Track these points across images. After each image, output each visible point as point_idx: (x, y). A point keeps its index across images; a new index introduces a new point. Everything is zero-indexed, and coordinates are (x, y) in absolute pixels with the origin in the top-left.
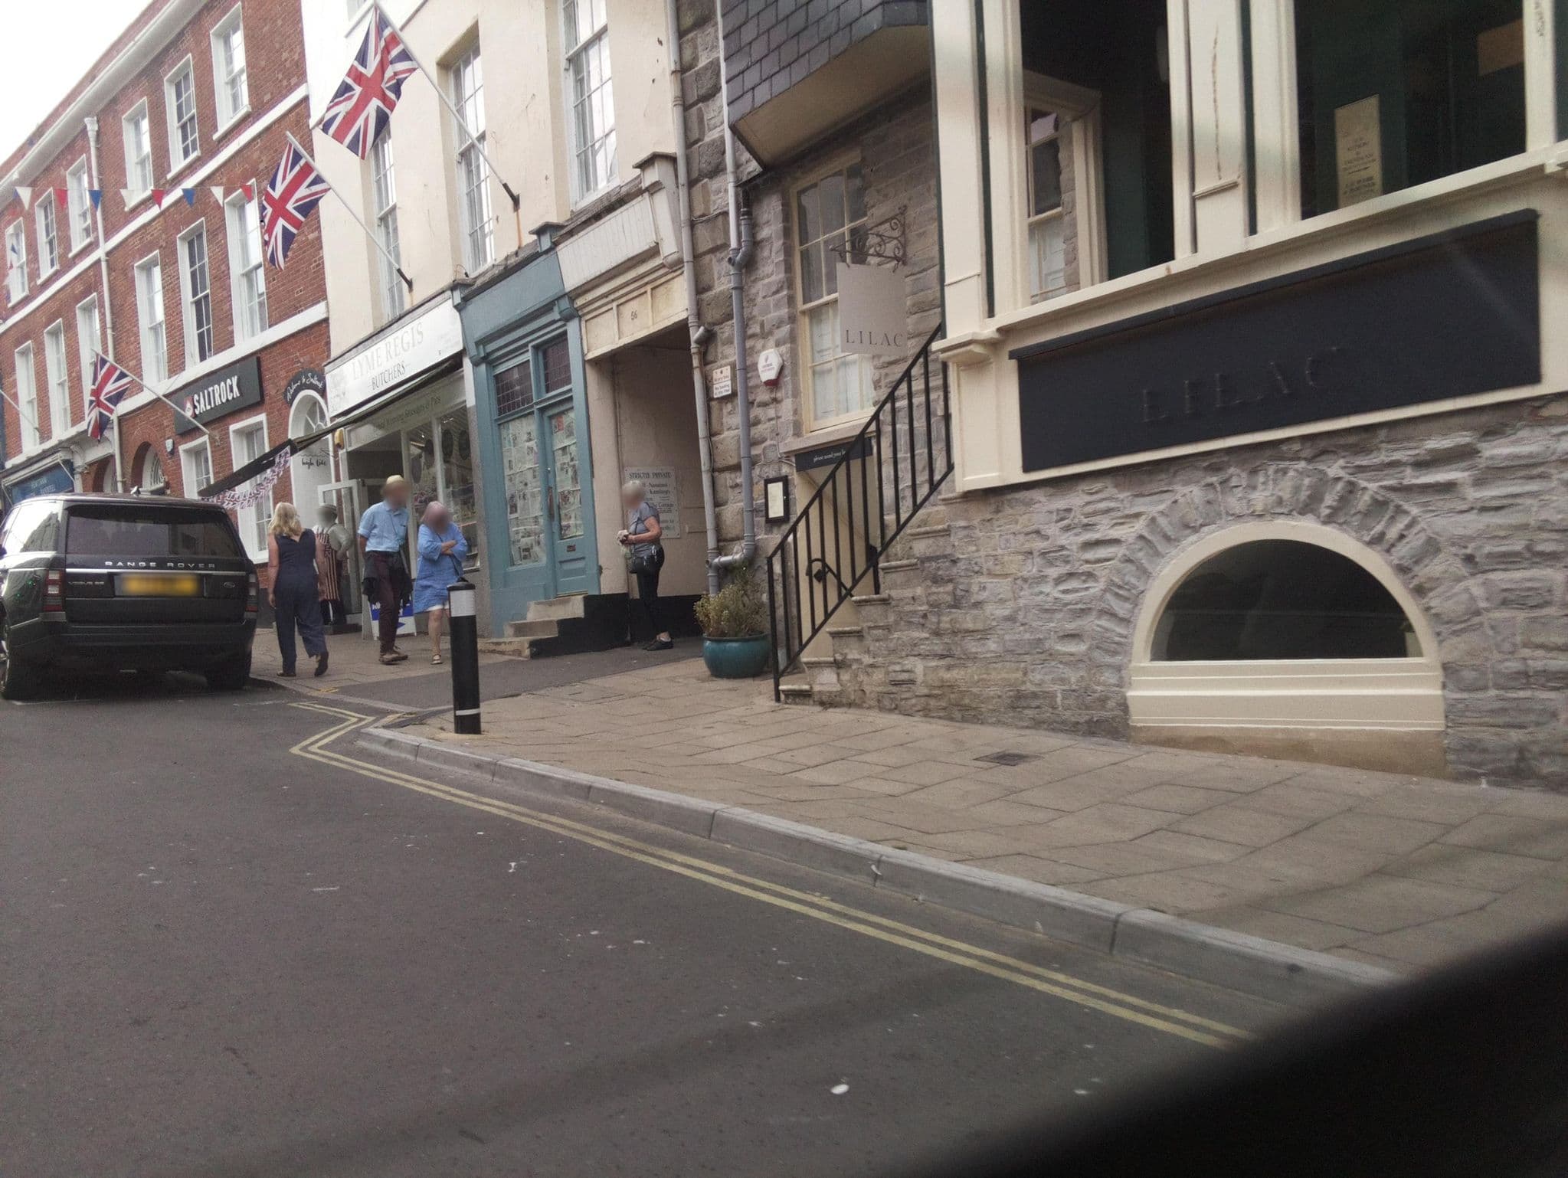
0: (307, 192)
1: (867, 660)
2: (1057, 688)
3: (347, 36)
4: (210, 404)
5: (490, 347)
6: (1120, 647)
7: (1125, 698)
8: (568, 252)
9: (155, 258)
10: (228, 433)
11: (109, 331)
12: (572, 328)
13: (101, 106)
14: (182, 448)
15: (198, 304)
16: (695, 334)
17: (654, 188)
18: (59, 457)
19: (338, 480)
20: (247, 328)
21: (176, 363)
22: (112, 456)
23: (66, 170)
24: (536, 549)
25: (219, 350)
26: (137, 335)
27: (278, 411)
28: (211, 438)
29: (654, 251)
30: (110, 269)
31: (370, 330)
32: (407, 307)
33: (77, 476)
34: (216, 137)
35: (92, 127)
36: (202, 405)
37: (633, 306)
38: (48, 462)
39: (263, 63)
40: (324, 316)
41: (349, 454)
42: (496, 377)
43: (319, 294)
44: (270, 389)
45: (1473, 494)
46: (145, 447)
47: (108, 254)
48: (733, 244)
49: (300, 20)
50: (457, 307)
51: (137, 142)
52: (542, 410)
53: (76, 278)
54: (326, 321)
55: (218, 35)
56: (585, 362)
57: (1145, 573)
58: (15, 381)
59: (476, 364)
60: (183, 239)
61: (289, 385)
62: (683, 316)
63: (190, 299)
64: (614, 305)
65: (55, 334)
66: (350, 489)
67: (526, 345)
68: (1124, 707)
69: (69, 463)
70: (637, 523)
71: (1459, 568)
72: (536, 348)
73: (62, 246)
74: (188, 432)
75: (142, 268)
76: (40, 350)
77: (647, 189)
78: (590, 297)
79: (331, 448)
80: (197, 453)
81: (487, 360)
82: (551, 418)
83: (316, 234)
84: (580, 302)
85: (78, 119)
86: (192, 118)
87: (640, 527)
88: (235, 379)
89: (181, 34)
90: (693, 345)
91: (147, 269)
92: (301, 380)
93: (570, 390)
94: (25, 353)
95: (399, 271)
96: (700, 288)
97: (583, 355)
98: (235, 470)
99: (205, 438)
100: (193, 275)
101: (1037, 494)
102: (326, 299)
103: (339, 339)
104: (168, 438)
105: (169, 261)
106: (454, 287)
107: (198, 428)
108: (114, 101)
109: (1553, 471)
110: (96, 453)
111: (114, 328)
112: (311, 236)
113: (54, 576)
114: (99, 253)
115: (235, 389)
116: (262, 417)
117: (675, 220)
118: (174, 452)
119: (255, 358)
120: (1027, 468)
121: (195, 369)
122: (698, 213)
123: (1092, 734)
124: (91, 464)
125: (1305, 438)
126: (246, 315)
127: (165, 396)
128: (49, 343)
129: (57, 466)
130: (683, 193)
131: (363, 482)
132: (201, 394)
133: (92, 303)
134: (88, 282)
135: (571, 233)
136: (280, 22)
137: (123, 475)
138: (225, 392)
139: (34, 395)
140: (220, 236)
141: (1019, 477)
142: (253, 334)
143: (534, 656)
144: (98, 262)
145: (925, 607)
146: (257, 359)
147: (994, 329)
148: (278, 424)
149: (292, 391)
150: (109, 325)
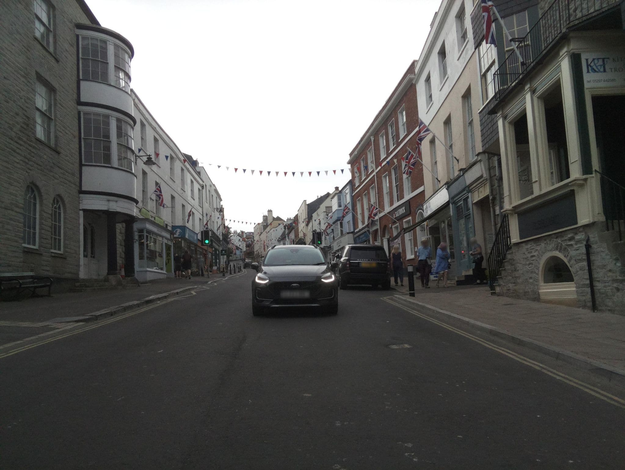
0: (414, 160)
1: (503, 284)
2: (529, 290)
3: (427, 113)
4: (399, 214)
5: (455, 199)
6: (537, 280)
7: (539, 292)
8: (466, 175)
9: (387, 174)
10: (403, 222)
11: (377, 194)
12: (470, 195)
13: (375, 133)
14: (393, 226)
15: (397, 186)
16: (491, 198)
17: (480, 161)
18: (366, 229)
19: (427, 235)
20: (407, 193)
21: (392, 204)
22: (378, 229)
23: (367, 151)
24: (466, 255)
25: (401, 199)
26: (383, 195)
27: (414, 215)
28: (399, 224)
29: (481, 177)
30: (377, 177)
31: (432, 193)
32: (439, 187)
33: (370, 234)
34: (399, 141)
35: (372, 139)
36: (397, 215)
37: (481, 189)
38: (363, 231)
39: (409, 120)
40: (424, 189)
41: (429, 228)
42: (457, 207)
43: (422, 184)
44: (412, 210)
45: (575, 246)
46: (385, 227)
47: (376, 173)
48: (497, 175)
49: (417, 108)
50: (446, 189)
51: (382, 143)
52: (466, 217)
53: (369, 180)
54: (424, 191)
55: (400, 112)
56: (473, 204)
57: (539, 263)
58: (357, 208)
59: (452, 204)
60: (393, 168)
61: (416, 209)
62: (488, 193)
63: (395, 185)
64: (477, 189)
65: (365, 195)
66: (430, 238)
67: (461, 199)
68: (539, 294)
69: (368, 231)
70: (474, 249)
71: (574, 262)
72: (464, 200)
73: (367, 171)
74: (394, 223)
75: (384, 176)
76: (362, 200)
77: (479, 161)
78: (472, 187)
79: (426, 227)
80: (397, 228)
81: (454, 203)
82: (468, 218)
83: (421, 167)
84: (470, 188)
85: (369, 137)
86: (394, 135)
87: (475, 250)
88: (404, 207)
89: (392, 112)
90: (490, 201)
91: (385, 177)
92: (418, 208)
93: (470, 212)
94: (359, 200)
95: (437, 179)
96: (492, 186)
97: (472, 202)
98: (394, 236)
99: (398, 224)
100: (395, 178)
101: (523, 245)
102: (424, 185)
103: (427, 195)
104: (390, 224)
105: (390, 175)
106: (445, 184)
107: (396, 221)
108: (377, 131)
109: (583, 242)
110: (374, 228)
111: (378, 194)
112: (420, 167)
113: (348, 263)
114: (374, 173)
115: (404, 210)
116: (410, 218)
117: (485, 168)
118: (391, 228)
119: (408, 202)
120: (521, 239)
121: (396, 204)
122: (491, 166)
123: (534, 301)
124: (373, 231)
125: (554, 234)
126: (407, 189)
127: (387, 213)
128: (364, 197)
129: (366, 232)
130: (487, 161)
131: (433, 236)
132: (396, 212)
133: (373, 186)
134: (372, 181)
135: (466, 171)
136: (413, 109)
137: (381, 234)
138: (402, 211)
139: (361, 212)
140: (401, 168)
141: (520, 241)
142: (409, 194)
143: (458, 285)
144: (374, 175)
145: (510, 271)
146: (409, 201)
147: (511, 207)
148: (414, 219)
149: (417, 211)
150: (377, 193)
